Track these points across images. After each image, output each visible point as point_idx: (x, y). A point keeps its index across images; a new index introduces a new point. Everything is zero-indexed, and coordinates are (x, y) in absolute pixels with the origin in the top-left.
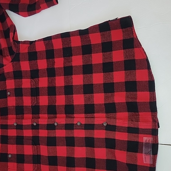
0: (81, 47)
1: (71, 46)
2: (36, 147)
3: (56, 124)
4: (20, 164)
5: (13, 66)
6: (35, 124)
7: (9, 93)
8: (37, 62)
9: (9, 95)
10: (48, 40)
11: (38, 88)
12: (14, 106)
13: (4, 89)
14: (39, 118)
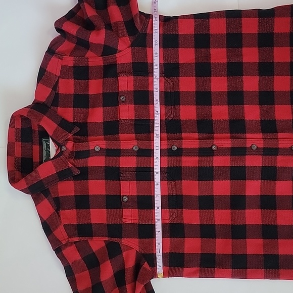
0: (257, 35)
1: (241, 31)
2: (173, 183)
3: (214, 148)
4: (144, 210)
5: (133, 54)
6: (174, 148)
7: (123, 98)
8: (178, 51)
9: (123, 102)
10: (202, 18)
11: (179, 92)
12: (131, 120)
13: (114, 91)
14: (181, 139)
